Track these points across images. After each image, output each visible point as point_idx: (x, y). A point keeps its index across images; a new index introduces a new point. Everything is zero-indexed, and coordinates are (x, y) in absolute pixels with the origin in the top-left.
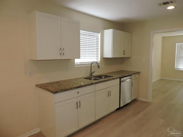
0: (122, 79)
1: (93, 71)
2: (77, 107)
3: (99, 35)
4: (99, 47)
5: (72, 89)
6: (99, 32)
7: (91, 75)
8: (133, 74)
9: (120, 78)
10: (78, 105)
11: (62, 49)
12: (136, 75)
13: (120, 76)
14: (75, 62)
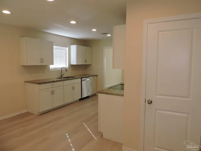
0: (83, 79)
1: (63, 74)
2: (52, 94)
3: (67, 49)
4: (68, 57)
5: (49, 82)
6: (67, 47)
7: (61, 76)
8: (92, 76)
9: (81, 78)
10: (53, 93)
11: (42, 59)
12: (94, 77)
13: (81, 77)
14: (50, 67)
